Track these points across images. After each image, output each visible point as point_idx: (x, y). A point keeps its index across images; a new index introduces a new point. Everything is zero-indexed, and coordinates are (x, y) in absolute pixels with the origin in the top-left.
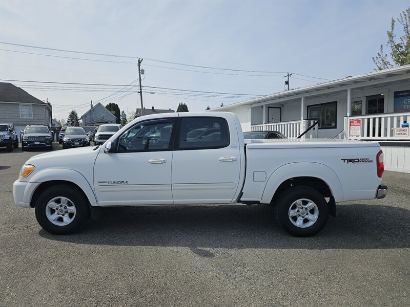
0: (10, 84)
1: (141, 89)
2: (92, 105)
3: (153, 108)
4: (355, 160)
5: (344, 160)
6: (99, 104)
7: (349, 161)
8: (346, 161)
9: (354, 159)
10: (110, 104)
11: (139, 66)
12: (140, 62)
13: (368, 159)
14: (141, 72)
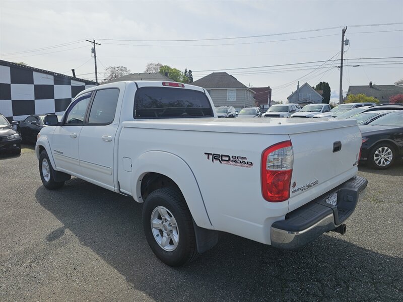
0: (225, 73)
1: (342, 63)
2: (298, 86)
3: (371, 83)
4: (224, 158)
5: (208, 154)
6: (306, 84)
7: (216, 157)
8: (211, 157)
9: (222, 156)
10: (321, 83)
11: (343, 36)
12: (344, 32)
13: (245, 158)
14: (345, 43)
